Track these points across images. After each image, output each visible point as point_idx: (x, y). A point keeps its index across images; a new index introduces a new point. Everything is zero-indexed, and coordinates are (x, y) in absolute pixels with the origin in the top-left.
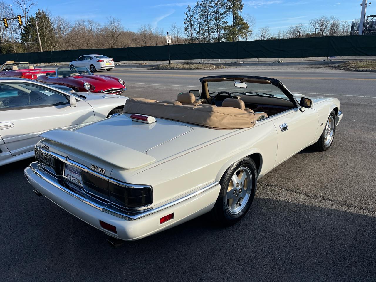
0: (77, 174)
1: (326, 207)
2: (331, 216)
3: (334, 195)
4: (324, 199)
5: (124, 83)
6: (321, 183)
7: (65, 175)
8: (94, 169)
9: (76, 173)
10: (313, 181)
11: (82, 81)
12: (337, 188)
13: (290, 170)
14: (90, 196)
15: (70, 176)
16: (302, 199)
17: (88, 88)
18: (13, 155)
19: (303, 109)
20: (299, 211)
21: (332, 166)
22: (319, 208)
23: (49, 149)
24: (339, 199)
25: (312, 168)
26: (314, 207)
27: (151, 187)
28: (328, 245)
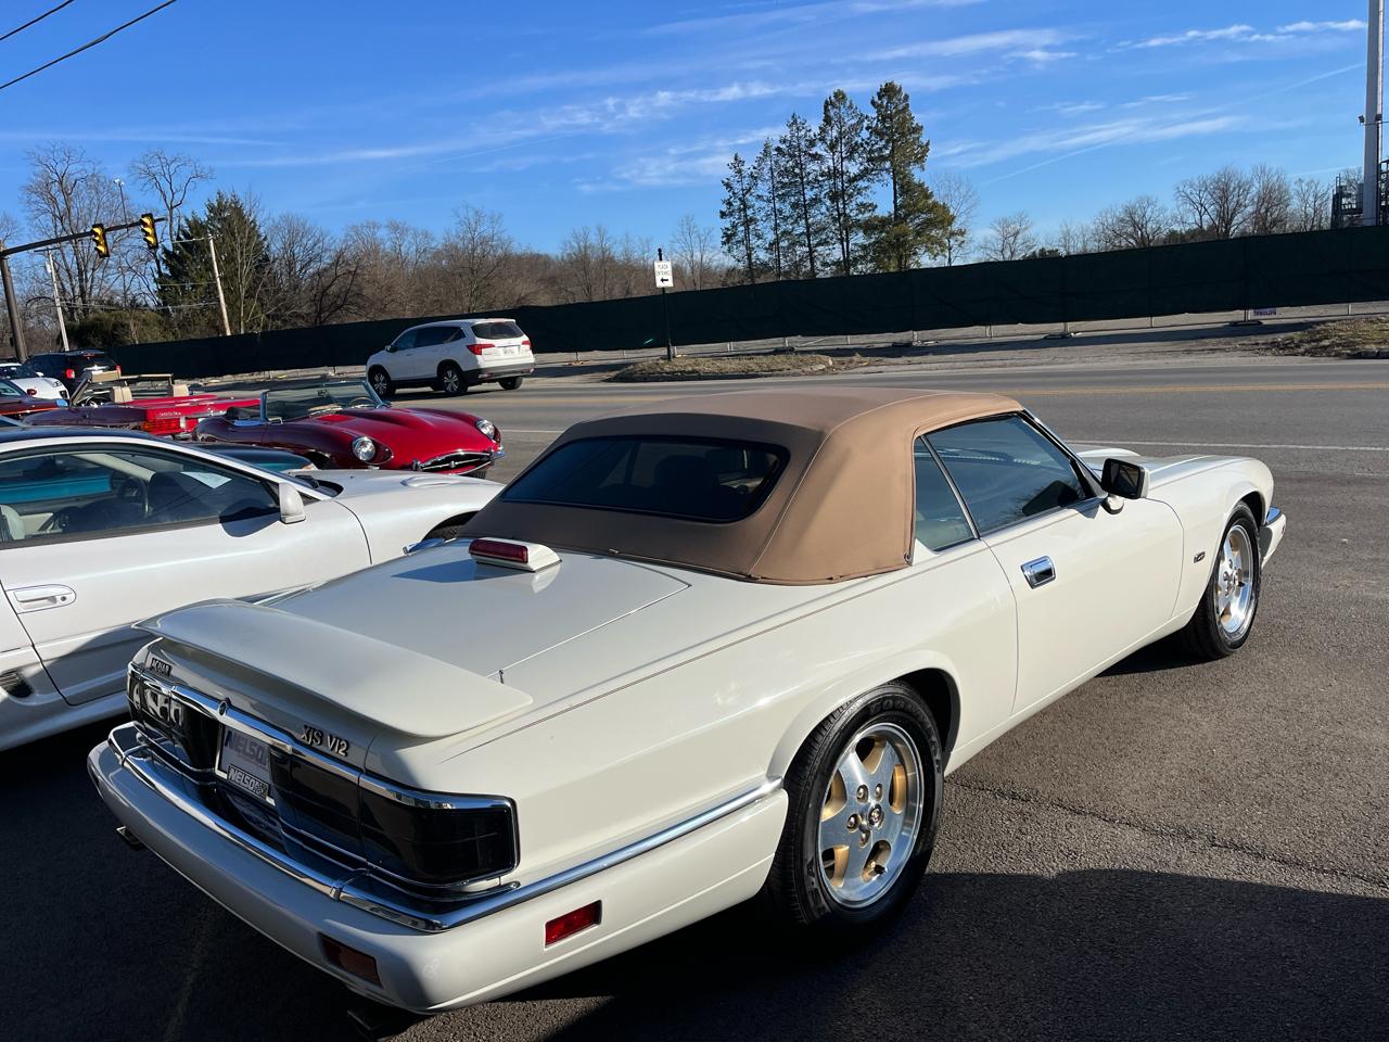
0: (260, 761)
1: (1221, 875)
2: (1238, 912)
3: (1256, 828)
4: (1216, 845)
5: (496, 431)
6: (1205, 780)
7: (223, 767)
8: (312, 742)
9: (257, 760)
10: (1173, 772)
11: (346, 431)
12: (1267, 800)
13: (1087, 731)
14: (300, 843)
15: (237, 769)
16: (1131, 850)
17: (366, 454)
18: (70, 704)
19: (1116, 502)
20: (1113, 892)
21: (1249, 716)
22: (1192, 880)
23: (172, 672)
24: (1273, 842)
25: (1172, 722)
26: (1176, 880)
27: (508, 804)
28: (1221, 1027)
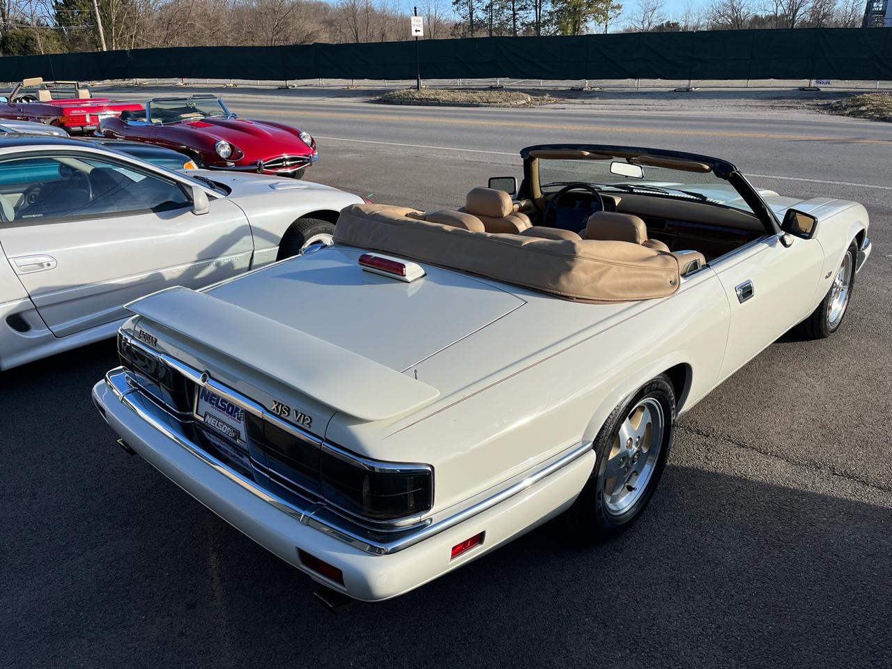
0: (231, 414)
1: (842, 495)
2: (856, 522)
3: (861, 463)
4: (836, 474)
5: (313, 140)
6: (823, 427)
7: (200, 412)
8: (281, 413)
9: (228, 412)
10: (801, 420)
11: (210, 135)
12: (865, 443)
13: (740, 388)
14: (268, 476)
15: (211, 416)
16: (778, 472)
17: (226, 153)
18: (57, 336)
19: (790, 239)
20: (775, 505)
21: (846, 382)
22: (824, 498)
23: (158, 342)
24: (873, 474)
25: (796, 384)
26: (813, 496)
27: (429, 469)
28: (857, 604)
